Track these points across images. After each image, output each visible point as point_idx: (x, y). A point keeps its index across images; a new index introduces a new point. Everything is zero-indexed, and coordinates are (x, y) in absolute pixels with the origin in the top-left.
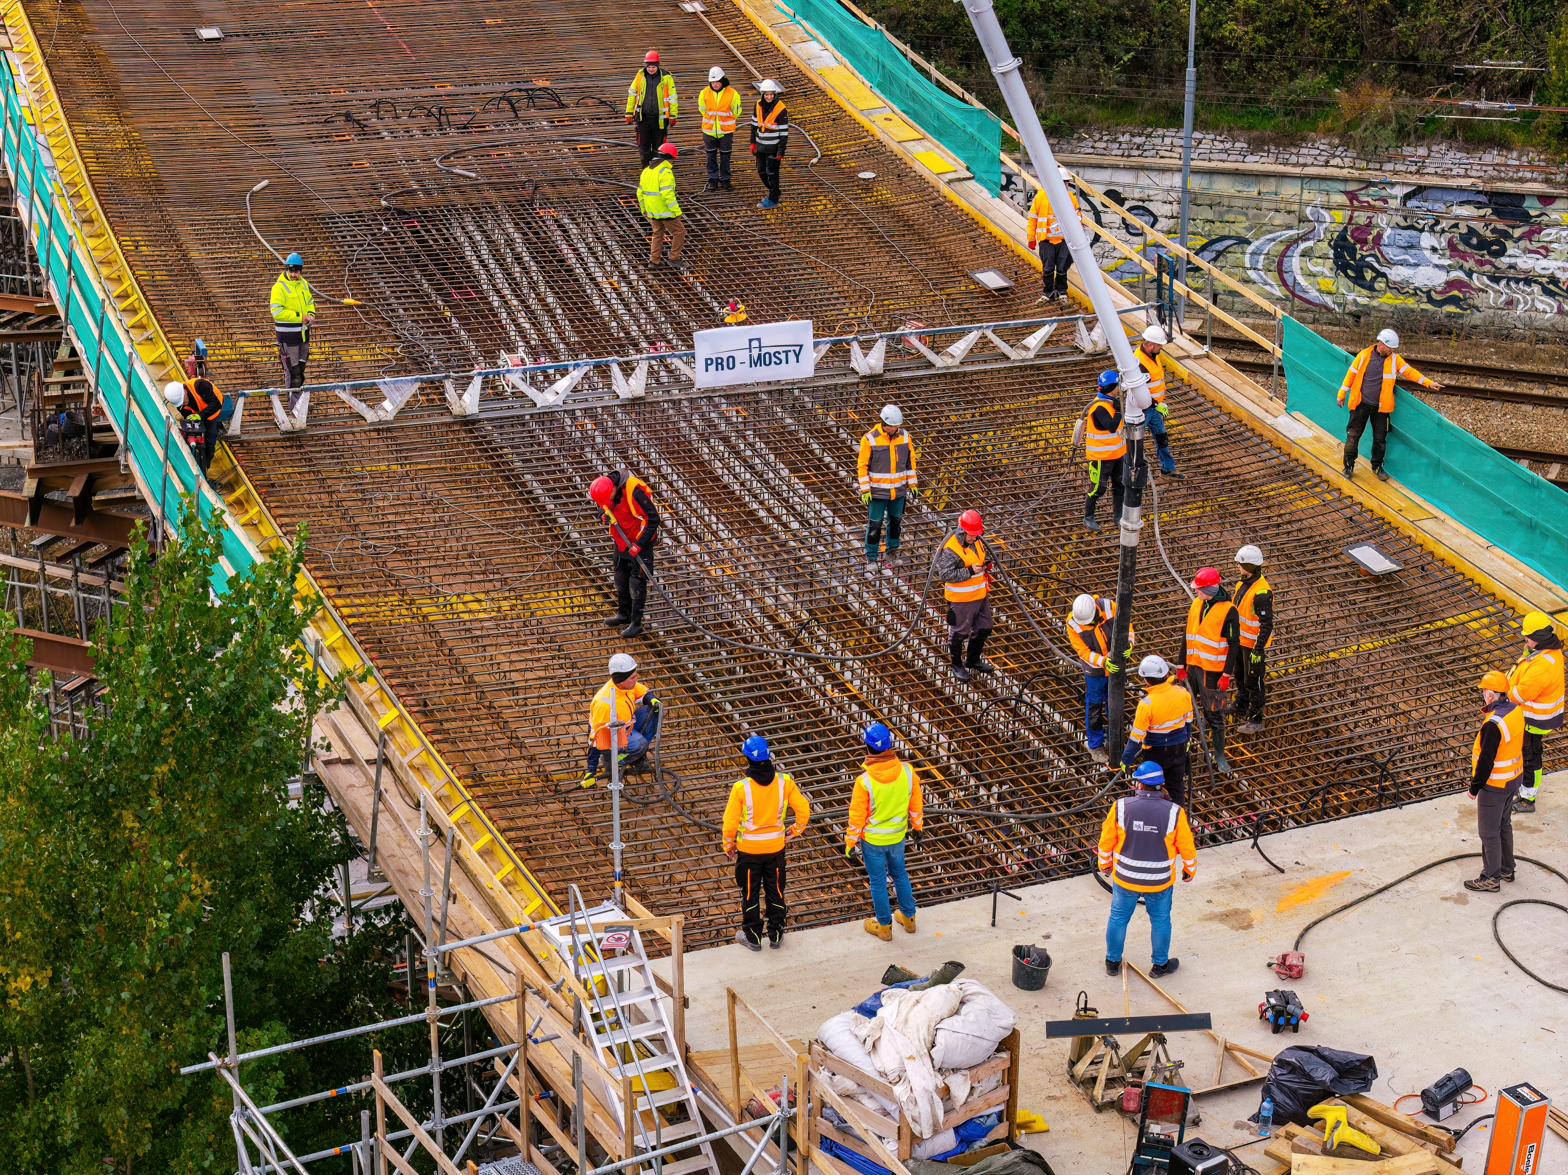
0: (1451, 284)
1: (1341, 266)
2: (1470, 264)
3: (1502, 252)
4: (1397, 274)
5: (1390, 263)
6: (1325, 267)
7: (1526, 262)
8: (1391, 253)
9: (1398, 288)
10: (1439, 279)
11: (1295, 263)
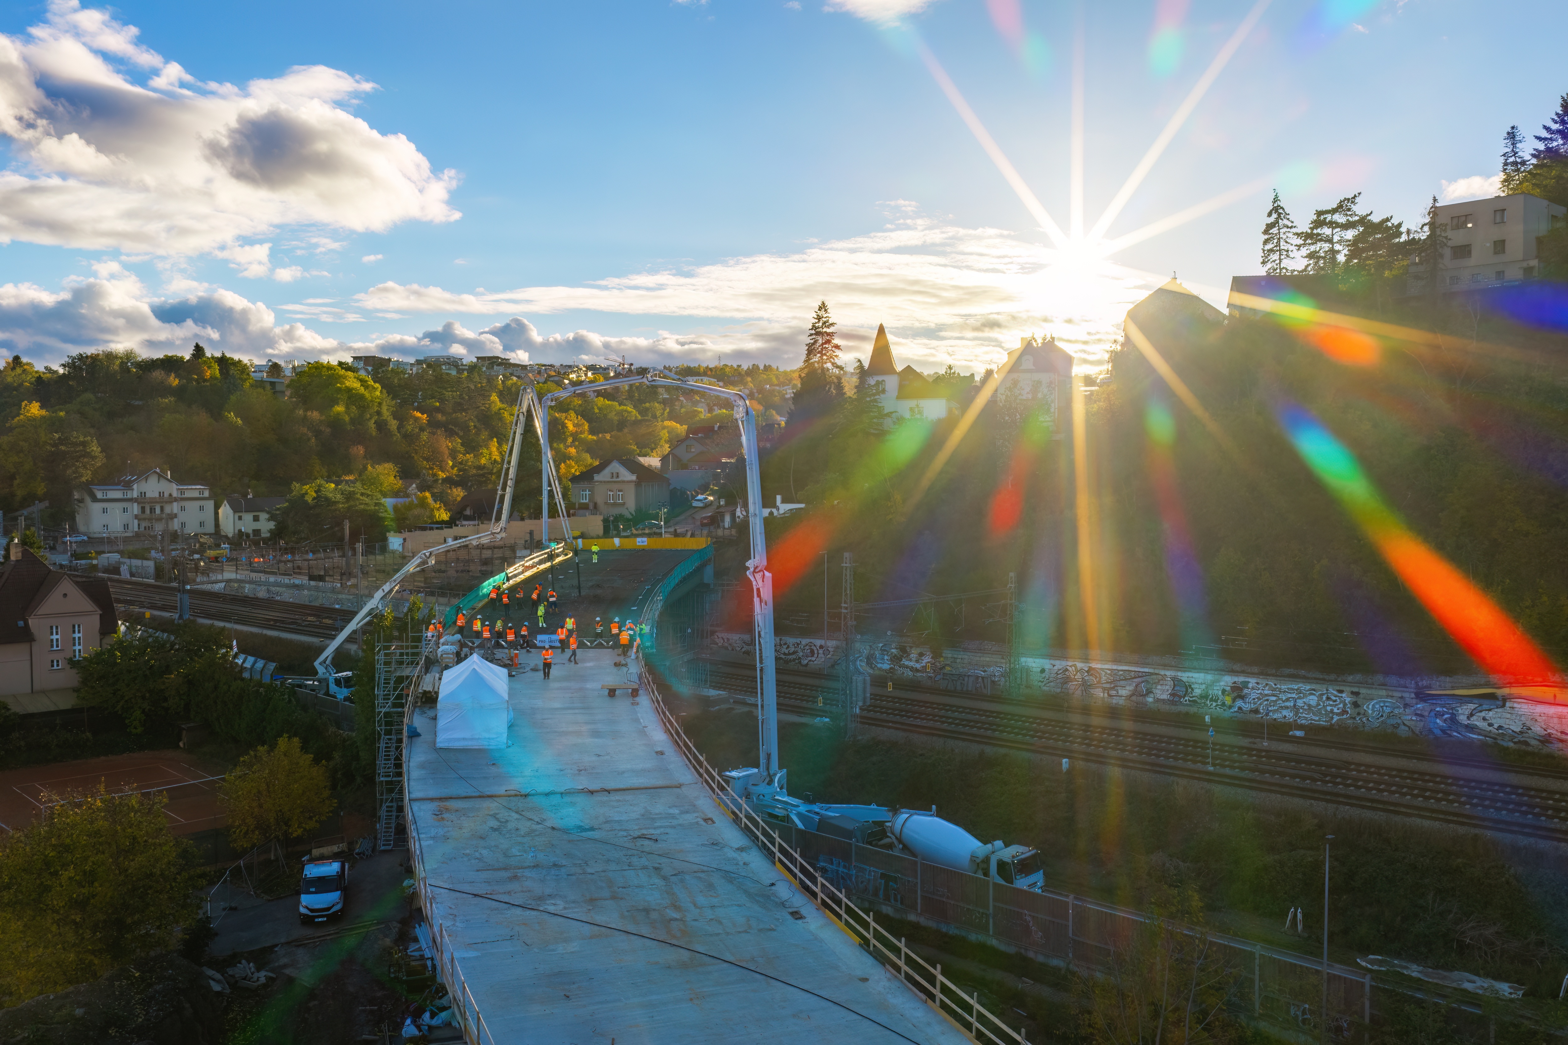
0: (891, 668)
1: (868, 663)
2: (895, 663)
3: (901, 660)
4: (879, 666)
5: (878, 663)
6: (863, 664)
7: (907, 663)
8: (879, 661)
9: (880, 669)
10: (888, 667)
11: (858, 663)
